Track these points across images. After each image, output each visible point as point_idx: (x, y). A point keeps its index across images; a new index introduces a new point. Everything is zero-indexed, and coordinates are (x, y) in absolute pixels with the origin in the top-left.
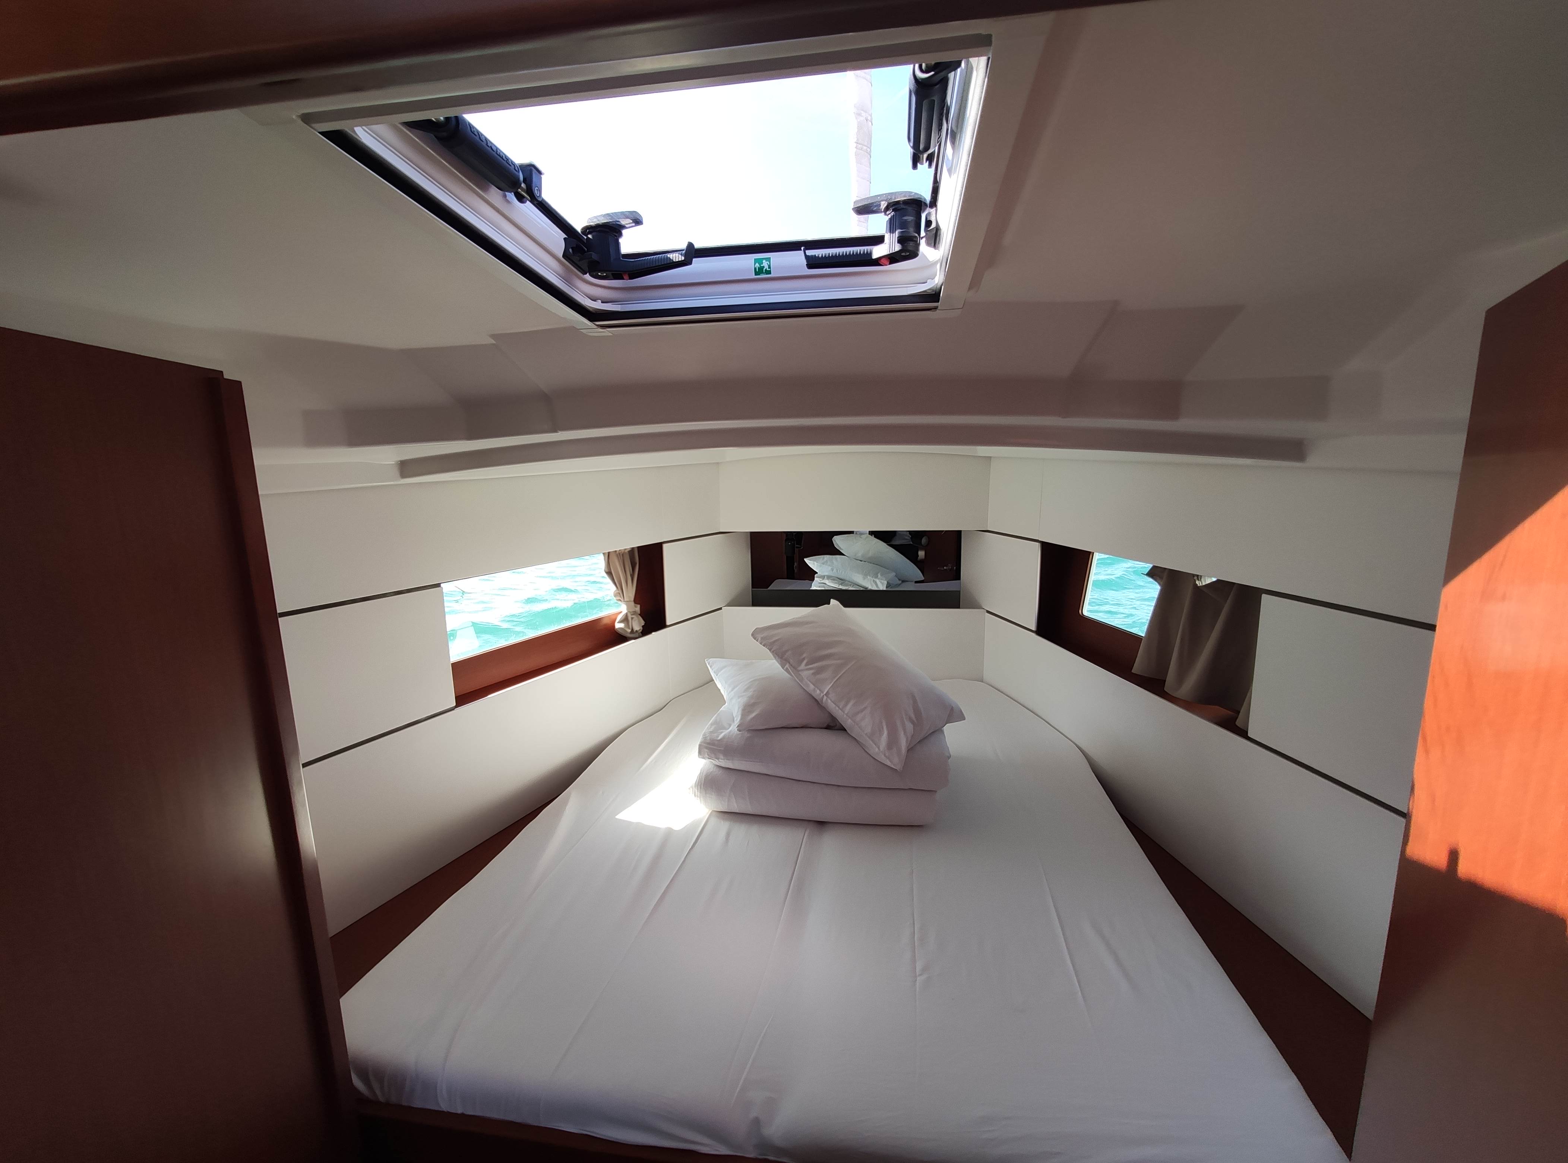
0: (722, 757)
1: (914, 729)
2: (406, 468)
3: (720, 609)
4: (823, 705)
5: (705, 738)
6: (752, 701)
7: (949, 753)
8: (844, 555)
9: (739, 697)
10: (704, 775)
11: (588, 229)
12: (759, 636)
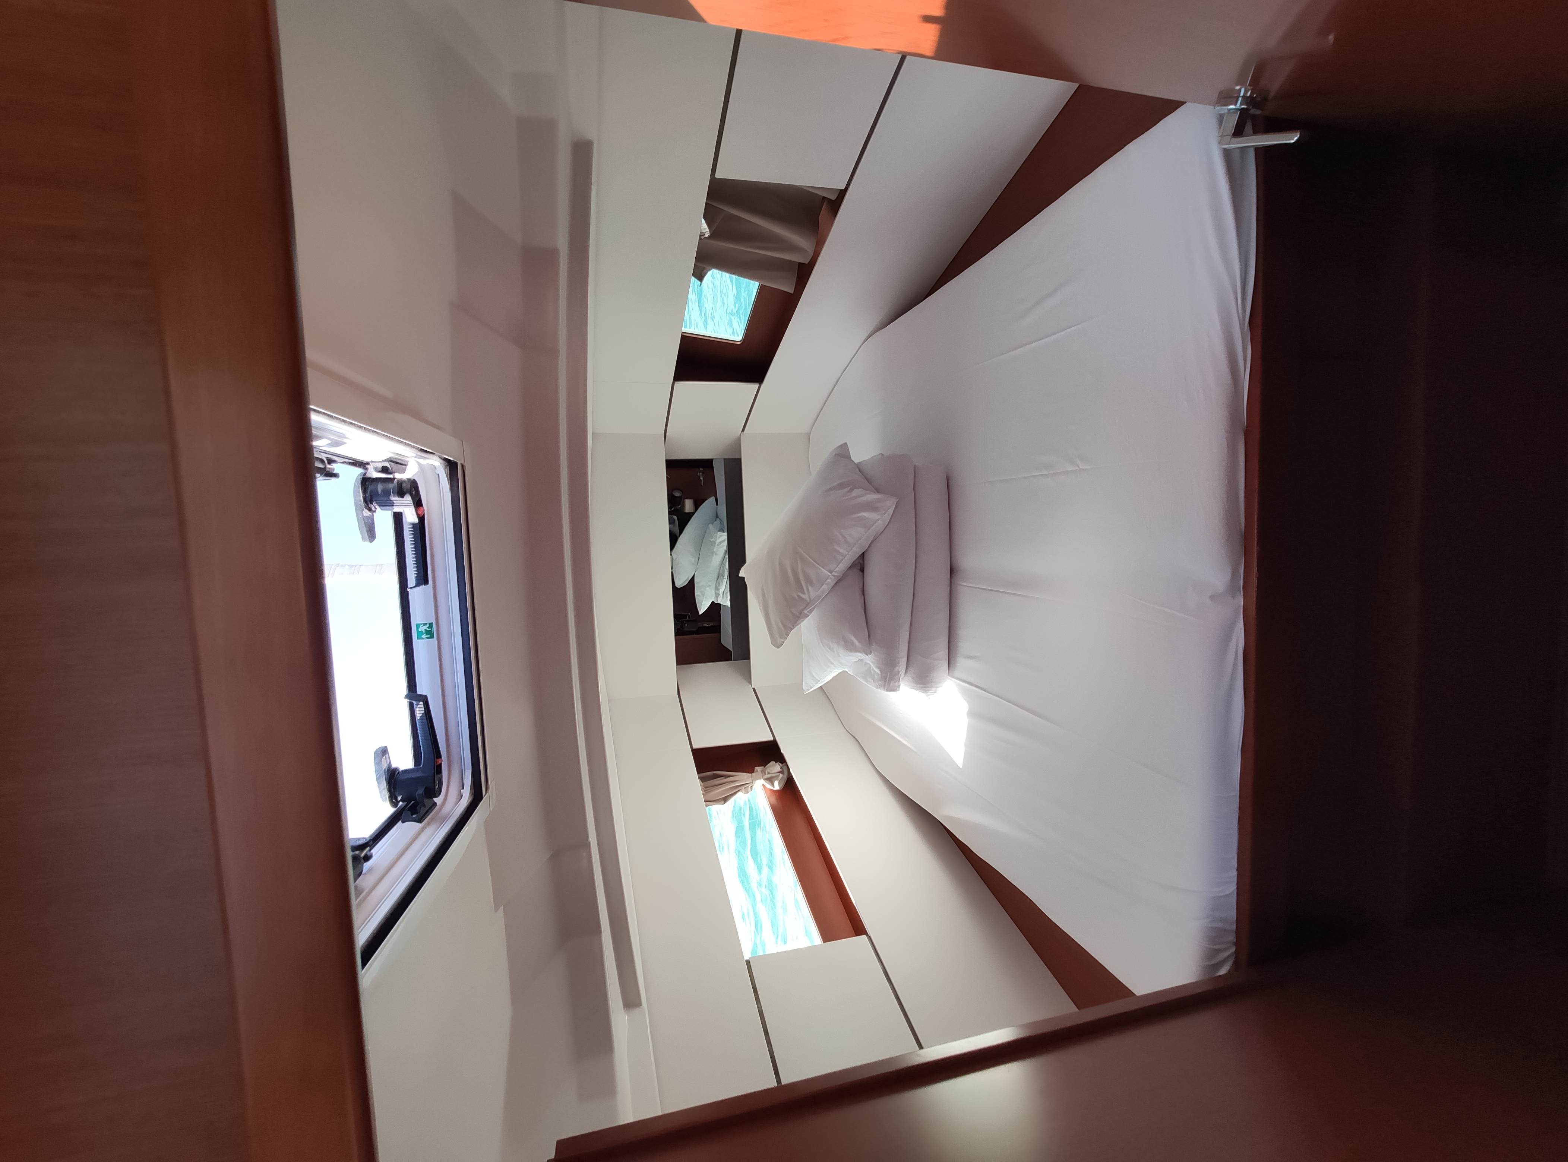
0: (897, 668)
1: (857, 488)
2: (631, 1001)
3: (754, 689)
4: (842, 576)
5: (880, 686)
6: (842, 643)
7: (877, 455)
8: (694, 576)
9: (839, 656)
10: (915, 686)
11: (394, 802)
12: (779, 640)
